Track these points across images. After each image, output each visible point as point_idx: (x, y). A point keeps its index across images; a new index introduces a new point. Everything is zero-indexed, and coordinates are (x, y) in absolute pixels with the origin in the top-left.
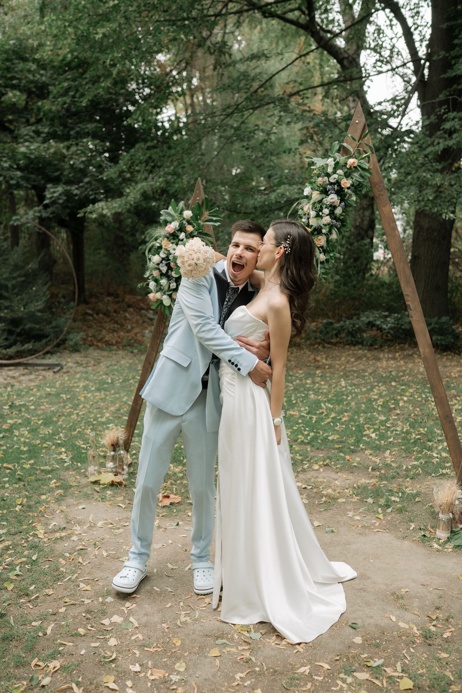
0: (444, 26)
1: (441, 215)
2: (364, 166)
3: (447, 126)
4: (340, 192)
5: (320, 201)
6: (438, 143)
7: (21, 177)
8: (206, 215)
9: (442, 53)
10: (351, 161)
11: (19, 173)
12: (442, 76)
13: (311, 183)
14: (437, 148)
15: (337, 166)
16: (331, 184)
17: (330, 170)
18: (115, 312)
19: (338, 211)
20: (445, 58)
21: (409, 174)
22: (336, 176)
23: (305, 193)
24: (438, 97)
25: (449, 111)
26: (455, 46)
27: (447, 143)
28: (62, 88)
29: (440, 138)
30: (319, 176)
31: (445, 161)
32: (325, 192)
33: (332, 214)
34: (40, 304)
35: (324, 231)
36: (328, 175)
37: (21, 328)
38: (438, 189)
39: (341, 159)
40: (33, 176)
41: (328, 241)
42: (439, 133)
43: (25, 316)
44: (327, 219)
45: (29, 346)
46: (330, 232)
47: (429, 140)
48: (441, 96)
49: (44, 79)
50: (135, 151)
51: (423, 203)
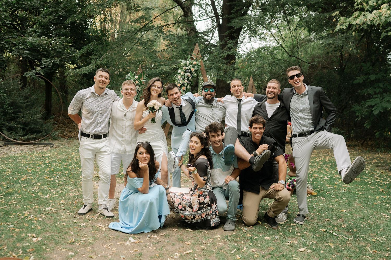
0: (228, 4)
1: (226, 81)
2: (198, 64)
3: (229, 46)
4: (191, 72)
5: (184, 75)
6: (225, 52)
7: (29, 54)
8: (143, 78)
9: (227, 15)
10: (195, 62)
11: (28, 52)
12: (227, 25)
13: (181, 69)
14: (224, 54)
15: (190, 64)
16: (188, 69)
17: (187, 65)
18: (68, 123)
19: (190, 79)
20: (228, 18)
21: (213, 64)
22: (189, 67)
23: (179, 72)
24: (225, 33)
25: (229, 40)
26: (232, 13)
27: (228, 53)
28: (48, 11)
29: (226, 50)
30: (184, 66)
31: (228, 60)
32: (186, 72)
33: (188, 79)
34: (39, 115)
35: (185, 85)
36: (187, 67)
37: (29, 127)
38: (225, 71)
39: (191, 61)
40: (34, 53)
41: (186, 89)
42: (225, 48)
43: (32, 121)
44: (186, 81)
45: (33, 136)
46: (187, 85)
47: (222, 51)
48: (226, 33)
49: (37, 4)
50: (90, 45)
51: (219, 76)
